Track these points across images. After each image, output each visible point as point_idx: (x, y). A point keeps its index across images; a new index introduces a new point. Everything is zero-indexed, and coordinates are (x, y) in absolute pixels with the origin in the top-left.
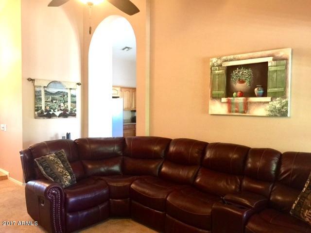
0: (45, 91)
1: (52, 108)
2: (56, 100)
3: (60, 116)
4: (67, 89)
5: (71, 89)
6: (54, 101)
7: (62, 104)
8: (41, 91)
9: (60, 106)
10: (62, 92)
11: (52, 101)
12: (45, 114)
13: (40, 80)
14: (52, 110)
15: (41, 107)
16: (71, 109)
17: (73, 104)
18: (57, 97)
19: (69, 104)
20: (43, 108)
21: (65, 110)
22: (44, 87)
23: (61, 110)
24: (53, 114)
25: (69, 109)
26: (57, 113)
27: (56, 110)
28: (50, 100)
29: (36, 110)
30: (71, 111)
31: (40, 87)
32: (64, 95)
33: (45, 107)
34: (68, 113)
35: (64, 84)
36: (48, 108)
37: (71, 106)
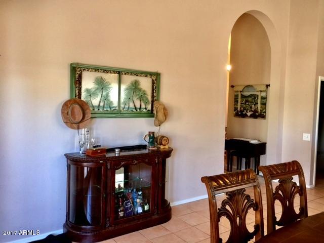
0: (242, 95)
1: (245, 109)
2: (249, 102)
3: (251, 116)
4: (258, 91)
5: (261, 91)
6: (247, 103)
7: (253, 106)
8: (238, 95)
9: (251, 107)
10: (254, 95)
11: (245, 103)
12: (240, 113)
13: (237, 86)
14: (245, 111)
15: (237, 108)
16: (261, 110)
17: (263, 106)
18: (249, 99)
19: (259, 105)
20: (239, 109)
21: (256, 111)
22: (241, 91)
23: (252, 111)
24: (246, 114)
26: (249, 114)
27: (248, 111)
28: (244, 102)
29: (235, 111)
30: (261, 113)
31: (238, 91)
32: (255, 97)
33: (241, 108)
34: (257, 114)
35: (255, 87)
36: (242, 109)
37: (261, 107)
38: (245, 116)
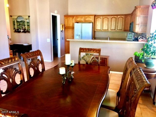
0: (17, 21)
1: (19, 28)
2: (21, 25)
3: (23, 32)
4: (24, 19)
5: (26, 19)
6: (20, 25)
7: (23, 27)
8: (15, 21)
9: (22, 27)
10: (23, 21)
11: (19, 25)
12: (17, 31)
13: (14, 16)
14: (20, 29)
15: (15, 28)
16: (27, 29)
18: (21, 23)
19: (26, 26)
20: (16, 28)
21: (25, 29)
22: (16, 19)
23: (23, 29)
24: (20, 31)
25: (26, 29)
26: (22, 31)
27: (21, 29)
28: (18, 25)
29: (14, 29)
30: (27, 30)
31: (14, 19)
33: (17, 28)
34: (26, 31)
35: (23, 17)
36: (18, 28)
37: (27, 27)
38: (19, 32)
